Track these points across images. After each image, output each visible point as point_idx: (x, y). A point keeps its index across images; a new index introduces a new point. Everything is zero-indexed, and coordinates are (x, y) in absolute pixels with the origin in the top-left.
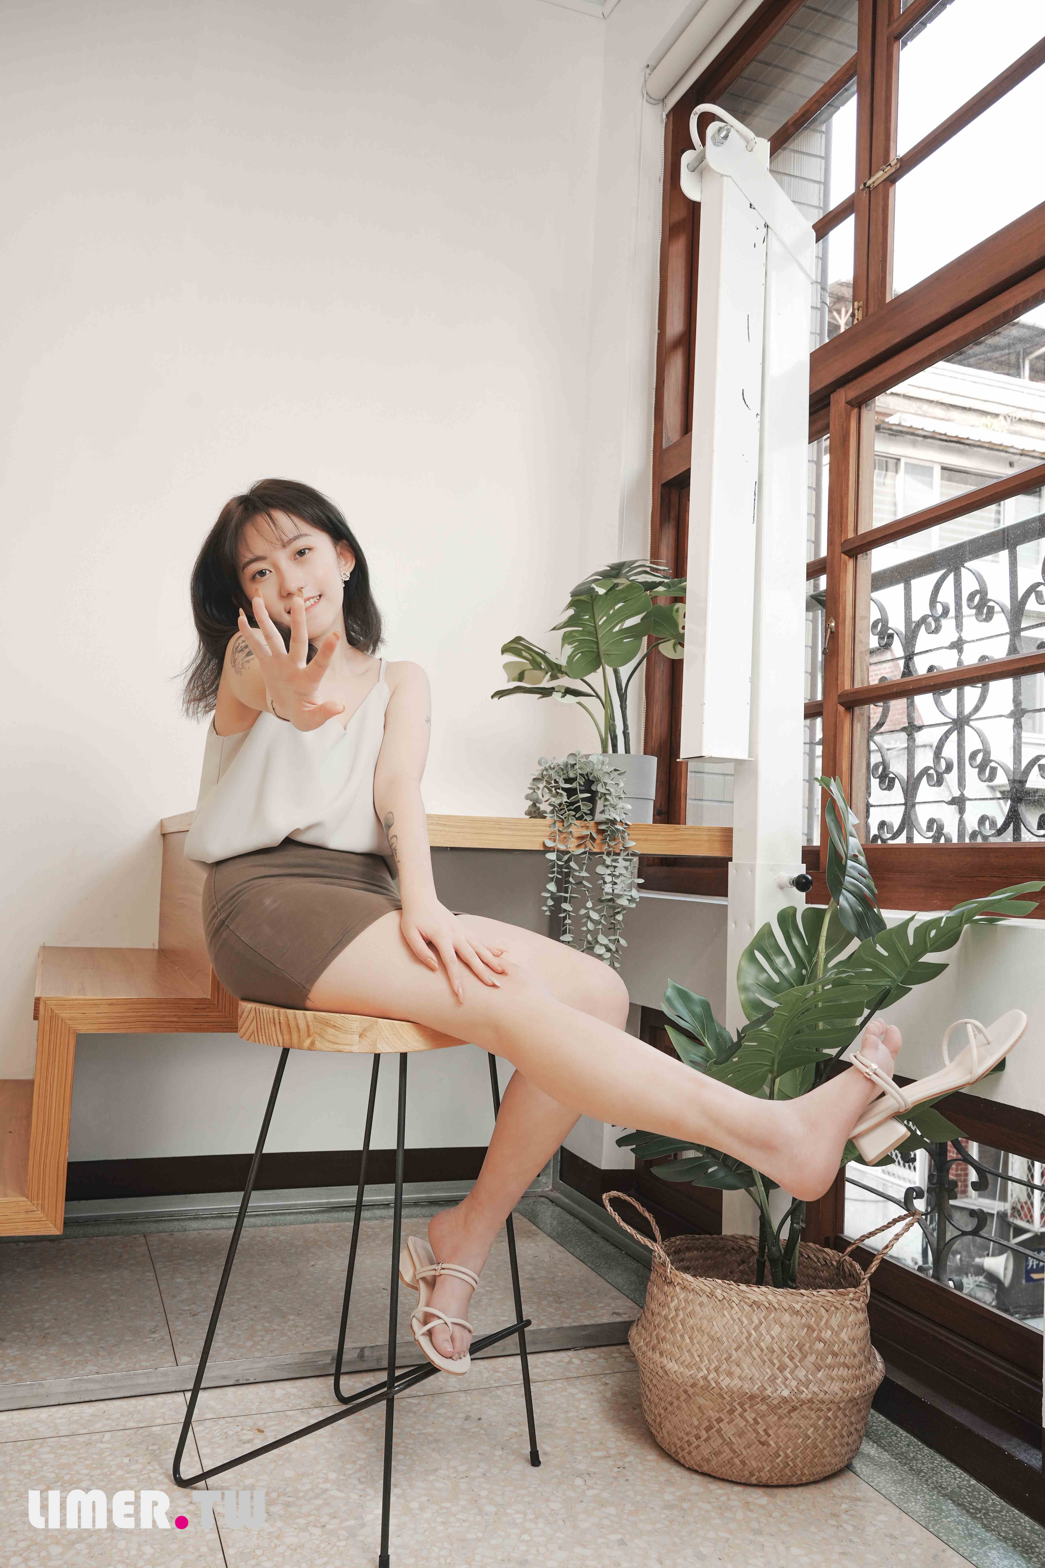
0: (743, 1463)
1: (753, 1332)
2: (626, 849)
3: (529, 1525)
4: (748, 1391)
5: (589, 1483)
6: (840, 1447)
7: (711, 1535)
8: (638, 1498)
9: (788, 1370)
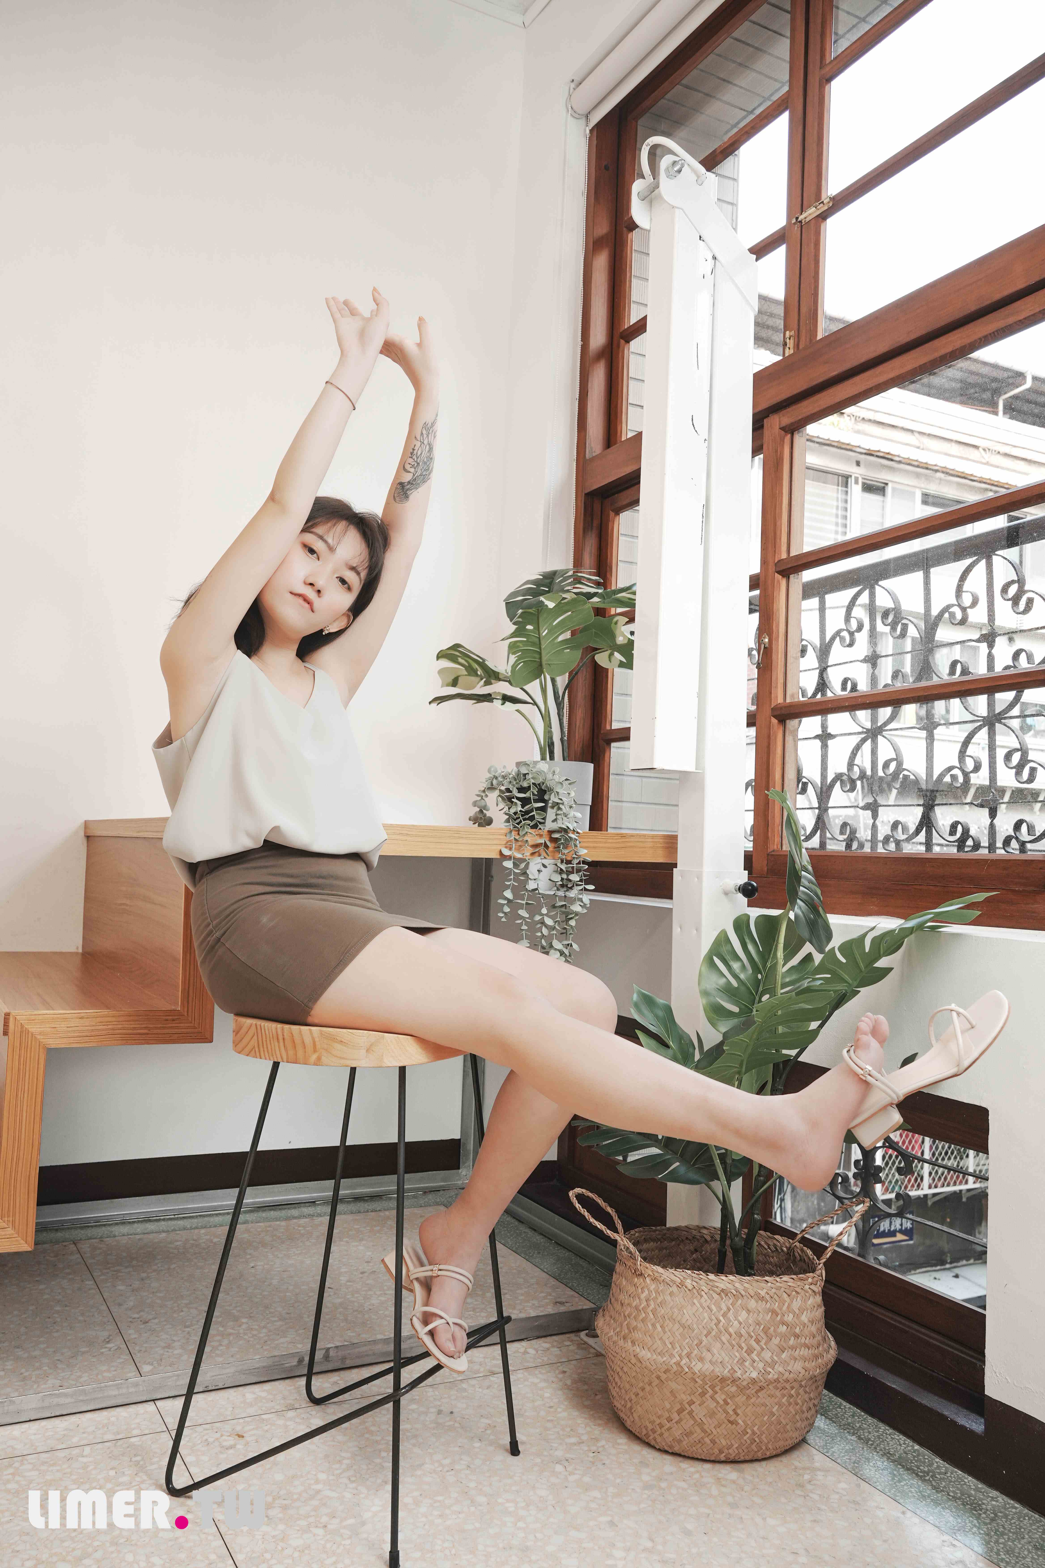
0: (713, 1442)
1: (721, 1318)
2: (579, 856)
3: (522, 1513)
4: (719, 1374)
5: (570, 1469)
6: (800, 1422)
7: (692, 1511)
8: (618, 1481)
9: (755, 1352)
